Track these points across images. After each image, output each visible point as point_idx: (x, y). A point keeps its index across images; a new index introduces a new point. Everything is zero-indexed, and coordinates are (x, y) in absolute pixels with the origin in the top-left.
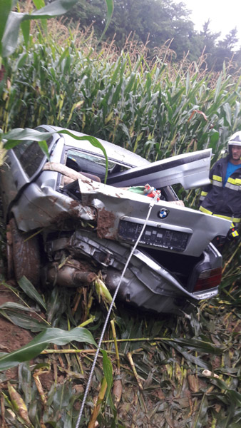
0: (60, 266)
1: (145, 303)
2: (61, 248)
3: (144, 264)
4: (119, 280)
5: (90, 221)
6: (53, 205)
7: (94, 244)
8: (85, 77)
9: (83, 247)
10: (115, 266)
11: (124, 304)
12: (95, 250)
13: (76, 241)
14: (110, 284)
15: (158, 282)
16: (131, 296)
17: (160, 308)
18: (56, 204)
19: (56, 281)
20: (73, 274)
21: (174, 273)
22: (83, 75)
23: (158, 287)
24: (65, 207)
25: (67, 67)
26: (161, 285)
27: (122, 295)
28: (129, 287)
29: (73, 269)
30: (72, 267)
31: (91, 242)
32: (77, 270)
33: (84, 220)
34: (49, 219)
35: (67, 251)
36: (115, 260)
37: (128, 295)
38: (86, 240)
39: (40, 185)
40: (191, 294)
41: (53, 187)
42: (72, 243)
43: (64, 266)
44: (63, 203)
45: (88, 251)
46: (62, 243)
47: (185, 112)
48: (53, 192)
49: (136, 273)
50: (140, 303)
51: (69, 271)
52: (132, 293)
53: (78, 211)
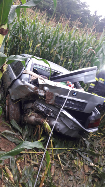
0: (29, 115)
1: (66, 133)
2: (30, 107)
3: (66, 116)
4: (54, 122)
5: (43, 96)
6: (27, 89)
7: (44, 106)
8: (42, 33)
9: (39, 107)
10: (53, 116)
11: (57, 133)
12: (44, 109)
13: (36, 105)
14: (51, 124)
15: (72, 124)
16: (60, 129)
17: (72, 135)
18: (28, 88)
19: (27, 122)
20: (34, 119)
21: (79, 120)
22: (41, 32)
23: (72, 126)
24: (32, 90)
25: (34, 29)
26: (73, 125)
27: (56, 129)
28: (59, 126)
29: (35, 117)
30: (34, 116)
31: (43, 105)
32: (36, 117)
33: (40, 96)
34: (25, 95)
35: (32, 109)
36: (53, 114)
37: (58, 129)
38: (40, 104)
39: (21, 80)
40: (86, 130)
41: (27, 81)
42: (35, 105)
43: (31, 115)
44: (31, 88)
45: (41, 109)
46: (30, 105)
47: (86, 50)
48: (27, 83)
49: (62, 119)
50: (63, 132)
51: (33, 117)
52: (60, 128)
53: (38, 92)
